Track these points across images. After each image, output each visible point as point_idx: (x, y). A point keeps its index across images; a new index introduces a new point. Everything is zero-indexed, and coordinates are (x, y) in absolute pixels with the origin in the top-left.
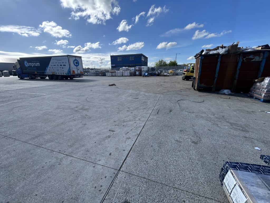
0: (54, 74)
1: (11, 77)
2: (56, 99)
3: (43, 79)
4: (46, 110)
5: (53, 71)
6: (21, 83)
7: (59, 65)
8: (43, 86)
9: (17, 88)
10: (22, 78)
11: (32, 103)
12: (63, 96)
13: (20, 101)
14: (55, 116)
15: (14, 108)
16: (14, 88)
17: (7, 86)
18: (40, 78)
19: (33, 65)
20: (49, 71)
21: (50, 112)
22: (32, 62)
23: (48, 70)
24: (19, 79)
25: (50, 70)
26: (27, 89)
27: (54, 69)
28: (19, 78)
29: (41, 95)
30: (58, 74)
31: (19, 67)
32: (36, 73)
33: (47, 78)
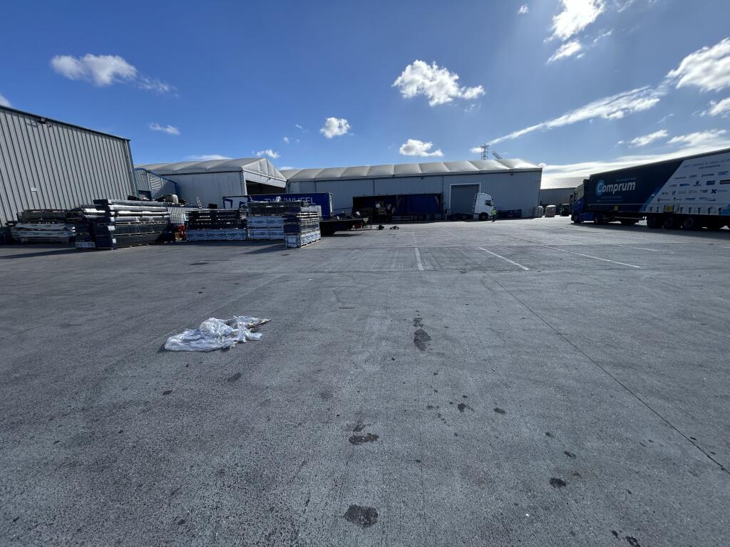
0: (671, 210)
1: (558, 217)
2: (675, 286)
3: (628, 224)
4: (644, 309)
5: (671, 203)
6: (578, 232)
7: (703, 181)
8: (629, 245)
9: (570, 243)
10: (577, 221)
11: (604, 283)
12: (700, 284)
13: (579, 271)
14: (671, 333)
15: (568, 284)
16: (565, 243)
17: (553, 235)
18: (620, 222)
19: (616, 190)
20: (657, 202)
21: (655, 318)
22: (618, 180)
23: (654, 200)
24: (572, 224)
25: (662, 200)
26: (590, 247)
27: (677, 195)
28: (573, 222)
29: (628, 266)
30: (685, 212)
31: (583, 195)
32: (616, 208)
33: (643, 223)
